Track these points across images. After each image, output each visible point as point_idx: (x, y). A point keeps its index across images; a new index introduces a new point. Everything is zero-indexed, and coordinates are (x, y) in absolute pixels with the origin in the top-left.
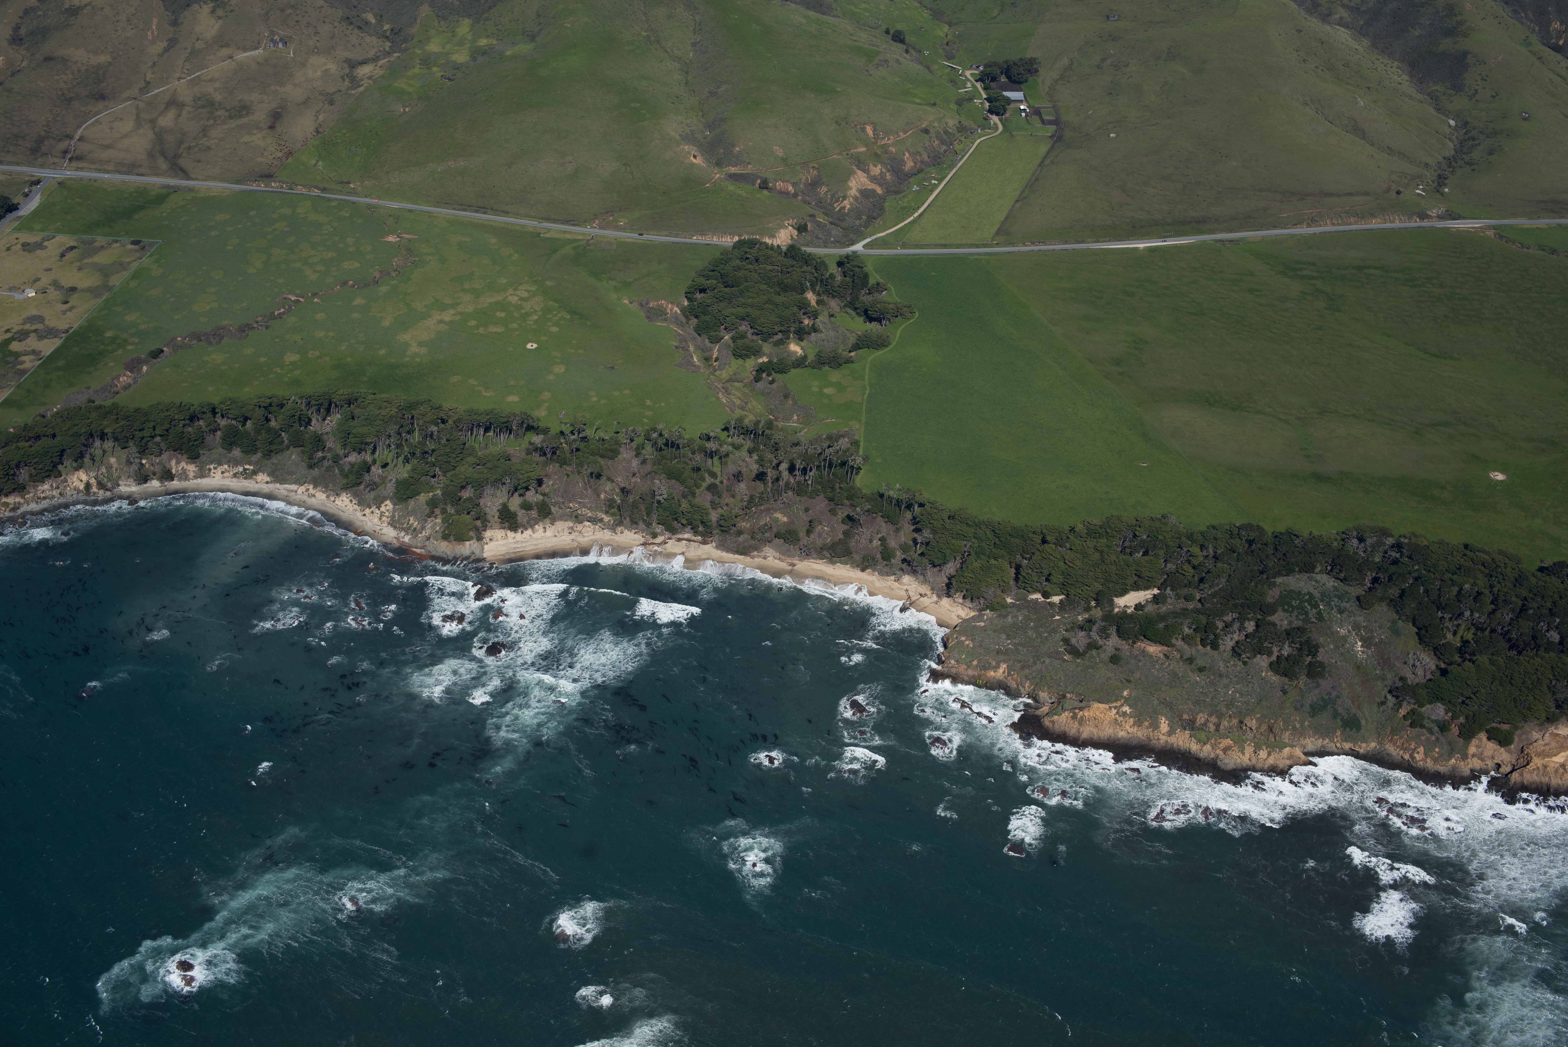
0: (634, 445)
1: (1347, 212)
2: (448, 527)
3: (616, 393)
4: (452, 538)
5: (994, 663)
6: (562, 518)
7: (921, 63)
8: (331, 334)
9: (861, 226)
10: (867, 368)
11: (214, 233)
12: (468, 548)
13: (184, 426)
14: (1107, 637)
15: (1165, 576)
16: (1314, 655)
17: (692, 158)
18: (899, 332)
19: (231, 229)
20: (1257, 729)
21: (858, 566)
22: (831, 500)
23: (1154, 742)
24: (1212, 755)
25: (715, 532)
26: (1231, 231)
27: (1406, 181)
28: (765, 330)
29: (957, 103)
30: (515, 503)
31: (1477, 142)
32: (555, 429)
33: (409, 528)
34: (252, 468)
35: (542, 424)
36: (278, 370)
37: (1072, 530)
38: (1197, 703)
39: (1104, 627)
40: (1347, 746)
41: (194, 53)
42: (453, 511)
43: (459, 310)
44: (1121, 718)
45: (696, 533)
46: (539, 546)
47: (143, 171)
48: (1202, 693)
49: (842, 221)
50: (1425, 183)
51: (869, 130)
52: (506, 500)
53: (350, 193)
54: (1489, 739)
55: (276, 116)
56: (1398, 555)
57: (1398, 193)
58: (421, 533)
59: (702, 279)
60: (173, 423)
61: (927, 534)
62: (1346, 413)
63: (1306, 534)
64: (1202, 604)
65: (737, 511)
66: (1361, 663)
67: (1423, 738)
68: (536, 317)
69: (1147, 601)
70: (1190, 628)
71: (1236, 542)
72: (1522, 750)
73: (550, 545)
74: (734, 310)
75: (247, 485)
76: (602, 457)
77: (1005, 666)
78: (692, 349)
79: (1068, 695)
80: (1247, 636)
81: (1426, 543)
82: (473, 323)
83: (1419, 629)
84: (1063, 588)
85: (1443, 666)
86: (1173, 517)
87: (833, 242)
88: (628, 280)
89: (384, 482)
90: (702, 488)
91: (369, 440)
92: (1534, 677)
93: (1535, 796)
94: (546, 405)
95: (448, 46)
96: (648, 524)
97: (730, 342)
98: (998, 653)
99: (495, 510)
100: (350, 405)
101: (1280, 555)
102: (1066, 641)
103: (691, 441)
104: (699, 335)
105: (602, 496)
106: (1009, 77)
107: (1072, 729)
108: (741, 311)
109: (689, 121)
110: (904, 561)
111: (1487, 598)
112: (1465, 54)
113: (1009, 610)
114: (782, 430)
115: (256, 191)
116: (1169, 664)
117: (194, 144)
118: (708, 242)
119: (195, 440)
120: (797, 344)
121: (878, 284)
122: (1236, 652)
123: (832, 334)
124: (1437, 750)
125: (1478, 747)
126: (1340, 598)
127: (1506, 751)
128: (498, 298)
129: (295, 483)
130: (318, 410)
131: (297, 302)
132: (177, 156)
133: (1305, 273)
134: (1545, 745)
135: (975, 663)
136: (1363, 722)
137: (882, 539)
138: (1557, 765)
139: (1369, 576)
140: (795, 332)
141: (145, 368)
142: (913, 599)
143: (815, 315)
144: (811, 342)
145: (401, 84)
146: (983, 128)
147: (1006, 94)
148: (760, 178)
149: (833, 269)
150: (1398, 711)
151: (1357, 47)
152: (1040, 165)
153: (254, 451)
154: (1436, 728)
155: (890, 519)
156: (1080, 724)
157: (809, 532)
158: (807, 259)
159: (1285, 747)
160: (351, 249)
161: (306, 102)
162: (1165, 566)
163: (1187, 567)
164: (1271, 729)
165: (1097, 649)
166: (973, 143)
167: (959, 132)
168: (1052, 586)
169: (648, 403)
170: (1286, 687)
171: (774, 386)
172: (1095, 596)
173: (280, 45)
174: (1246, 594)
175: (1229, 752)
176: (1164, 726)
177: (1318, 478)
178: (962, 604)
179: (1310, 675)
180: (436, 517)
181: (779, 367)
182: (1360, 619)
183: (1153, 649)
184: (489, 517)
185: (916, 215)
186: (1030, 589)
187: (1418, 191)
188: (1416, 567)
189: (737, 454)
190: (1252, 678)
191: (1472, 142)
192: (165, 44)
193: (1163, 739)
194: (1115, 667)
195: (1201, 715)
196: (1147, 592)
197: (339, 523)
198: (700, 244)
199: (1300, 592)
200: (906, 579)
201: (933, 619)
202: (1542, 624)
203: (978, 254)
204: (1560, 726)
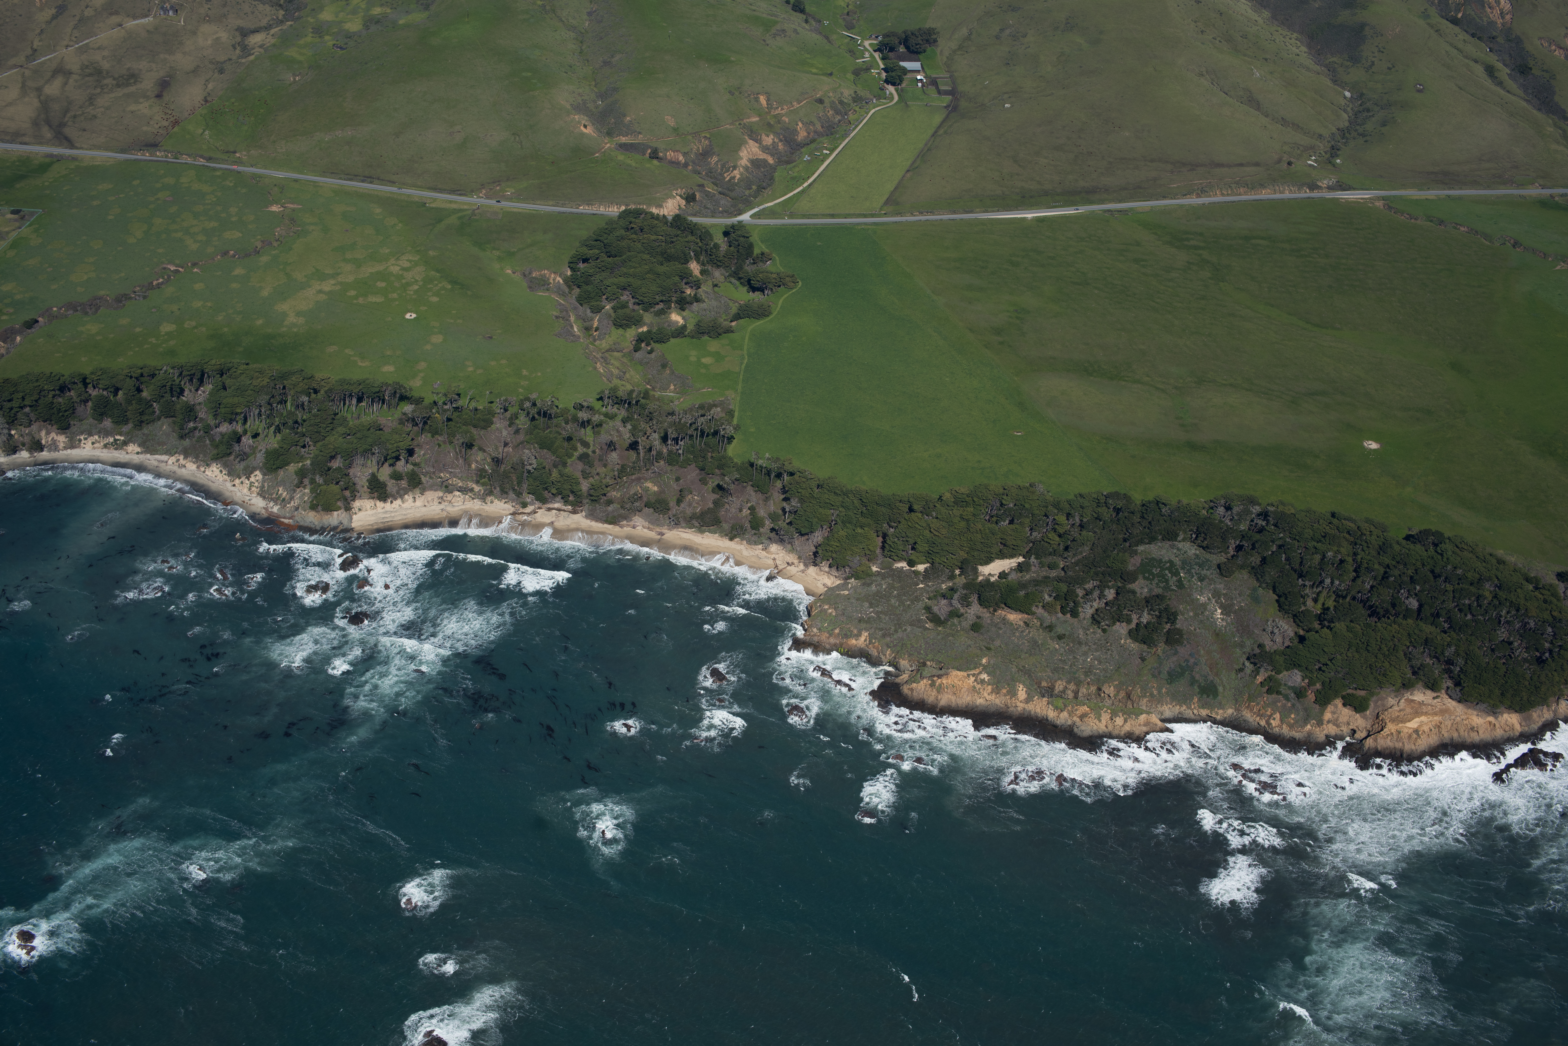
0: (508, 414)
1: (1237, 183)
2: (316, 497)
3: (493, 363)
4: (320, 508)
5: (855, 632)
6: (432, 488)
7: (820, 33)
8: (209, 304)
9: (750, 196)
10: (747, 338)
11: (95, 203)
12: (336, 518)
13: (54, 396)
14: (968, 605)
15: (1031, 545)
16: (1173, 623)
17: (582, 128)
18: (781, 301)
19: (114, 198)
20: (1115, 696)
21: (726, 535)
22: (702, 469)
23: (1012, 709)
24: (1070, 722)
25: (585, 501)
26: (1120, 202)
27: (1299, 152)
28: (646, 300)
29: (854, 73)
30: (384, 474)
31: (1371, 114)
32: (429, 398)
33: (278, 499)
34: (122, 438)
35: (416, 394)
36: (153, 340)
37: (940, 498)
38: (1055, 670)
39: (966, 595)
40: (1204, 712)
41: (83, 20)
42: (321, 481)
43: (340, 280)
44: (979, 686)
45: (566, 502)
46: (409, 516)
47: (26, 139)
48: (1061, 660)
49: (732, 191)
50: (1317, 154)
51: (763, 100)
52: (376, 470)
53: (235, 163)
54: (1344, 705)
55: (164, 85)
56: (1264, 523)
57: (1289, 164)
58: (289, 503)
59: (585, 248)
60: (42, 394)
61: (794, 502)
62: (1224, 382)
63: (1174, 502)
64: (1065, 572)
65: (608, 480)
66: (1220, 630)
67: (1279, 704)
68: (416, 287)
69: (1011, 569)
70: (1050, 596)
71: (1103, 510)
72: (1377, 717)
73: (419, 515)
74: (616, 280)
75: (117, 455)
76: (475, 426)
77: (866, 634)
78: (572, 319)
79: (928, 663)
80: (1106, 604)
81: (1293, 511)
82: (352, 293)
83: (1279, 596)
84: (929, 556)
85: (1302, 633)
86: (1041, 486)
87: (721, 212)
88: (512, 250)
89: (254, 453)
90: (574, 458)
91: (239, 410)
92: (1391, 643)
93: (1388, 761)
94: (422, 375)
95: (341, 15)
96: (519, 494)
97: (611, 311)
98: (860, 621)
99: (365, 480)
100: (222, 375)
101: (1145, 523)
102: (928, 609)
103: (566, 410)
104: (581, 305)
105: (473, 466)
106: (907, 48)
107: (931, 696)
108: (622, 280)
109: (581, 91)
110: (773, 530)
111: (1350, 567)
112: (1362, 26)
113: (874, 578)
114: (658, 399)
115: (141, 160)
116: (1029, 632)
117: (80, 113)
118: (595, 212)
119: (66, 411)
120: (679, 314)
121: (763, 254)
122: (1095, 620)
123: (714, 303)
124: (1293, 716)
125: (1333, 713)
126: (1201, 566)
127: (1361, 717)
128: (380, 267)
129: (165, 454)
130: (191, 380)
131: (177, 271)
132: (62, 125)
133: (1192, 243)
134: (1400, 711)
135: (837, 631)
136: (1220, 689)
137: (752, 509)
138: (1411, 731)
139: (1233, 544)
140: (676, 302)
141: (18, 338)
142: (780, 567)
143: (697, 285)
144: (693, 312)
145: (292, 52)
146: (879, 97)
147: (902, 64)
148: (650, 147)
149: (719, 239)
150: (1255, 677)
151: (1257, 18)
152: (933, 135)
153: (126, 421)
154: (1292, 695)
155: (759, 488)
156: (938, 692)
157: (679, 502)
158: (692, 229)
159: (1142, 714)
160: (234, 219)
161: (195, 71)
162: (1031, 534)
163: (1052, 535)
164: (1128, 696)
165: (959, 617)
166: (867, 113)
167: (854, 102)
168: (918, 554)
169: (525, 372)
170: (1144, 654)
171: (653, 355)
172: (959, 564)
173: (171, 13)
174: (1107, 561)
175: (1086, 719)
176: (1022, 693)
177: (1193, 447)
178: (828, 573)
179: (1168, 642)
180: (305, 487)
181: (658, 337)
182: (1220, 586)
183: (1014, 617)
184: (358, 487)
185: (806, 185)
186: (895, 558)
187: (1309, 162)
188: (1282, 535)
189: (611, 423)
190: (1111, 645)
191: (1366, 114)
192: (54, 11)
193: (1021, 706)
194: (975, 635)
195: (1059, 682)
196: (1012, 560)
197: (208, 493)
198: (586, 214)
199: (1161, 560)
200: (774, 547)
201: (800, 587)
202: (1402, 591)
203: (865, 224)
204: (1415, 692)
